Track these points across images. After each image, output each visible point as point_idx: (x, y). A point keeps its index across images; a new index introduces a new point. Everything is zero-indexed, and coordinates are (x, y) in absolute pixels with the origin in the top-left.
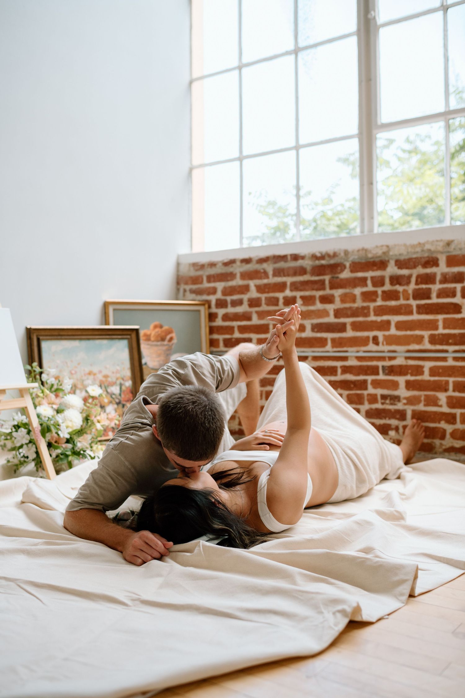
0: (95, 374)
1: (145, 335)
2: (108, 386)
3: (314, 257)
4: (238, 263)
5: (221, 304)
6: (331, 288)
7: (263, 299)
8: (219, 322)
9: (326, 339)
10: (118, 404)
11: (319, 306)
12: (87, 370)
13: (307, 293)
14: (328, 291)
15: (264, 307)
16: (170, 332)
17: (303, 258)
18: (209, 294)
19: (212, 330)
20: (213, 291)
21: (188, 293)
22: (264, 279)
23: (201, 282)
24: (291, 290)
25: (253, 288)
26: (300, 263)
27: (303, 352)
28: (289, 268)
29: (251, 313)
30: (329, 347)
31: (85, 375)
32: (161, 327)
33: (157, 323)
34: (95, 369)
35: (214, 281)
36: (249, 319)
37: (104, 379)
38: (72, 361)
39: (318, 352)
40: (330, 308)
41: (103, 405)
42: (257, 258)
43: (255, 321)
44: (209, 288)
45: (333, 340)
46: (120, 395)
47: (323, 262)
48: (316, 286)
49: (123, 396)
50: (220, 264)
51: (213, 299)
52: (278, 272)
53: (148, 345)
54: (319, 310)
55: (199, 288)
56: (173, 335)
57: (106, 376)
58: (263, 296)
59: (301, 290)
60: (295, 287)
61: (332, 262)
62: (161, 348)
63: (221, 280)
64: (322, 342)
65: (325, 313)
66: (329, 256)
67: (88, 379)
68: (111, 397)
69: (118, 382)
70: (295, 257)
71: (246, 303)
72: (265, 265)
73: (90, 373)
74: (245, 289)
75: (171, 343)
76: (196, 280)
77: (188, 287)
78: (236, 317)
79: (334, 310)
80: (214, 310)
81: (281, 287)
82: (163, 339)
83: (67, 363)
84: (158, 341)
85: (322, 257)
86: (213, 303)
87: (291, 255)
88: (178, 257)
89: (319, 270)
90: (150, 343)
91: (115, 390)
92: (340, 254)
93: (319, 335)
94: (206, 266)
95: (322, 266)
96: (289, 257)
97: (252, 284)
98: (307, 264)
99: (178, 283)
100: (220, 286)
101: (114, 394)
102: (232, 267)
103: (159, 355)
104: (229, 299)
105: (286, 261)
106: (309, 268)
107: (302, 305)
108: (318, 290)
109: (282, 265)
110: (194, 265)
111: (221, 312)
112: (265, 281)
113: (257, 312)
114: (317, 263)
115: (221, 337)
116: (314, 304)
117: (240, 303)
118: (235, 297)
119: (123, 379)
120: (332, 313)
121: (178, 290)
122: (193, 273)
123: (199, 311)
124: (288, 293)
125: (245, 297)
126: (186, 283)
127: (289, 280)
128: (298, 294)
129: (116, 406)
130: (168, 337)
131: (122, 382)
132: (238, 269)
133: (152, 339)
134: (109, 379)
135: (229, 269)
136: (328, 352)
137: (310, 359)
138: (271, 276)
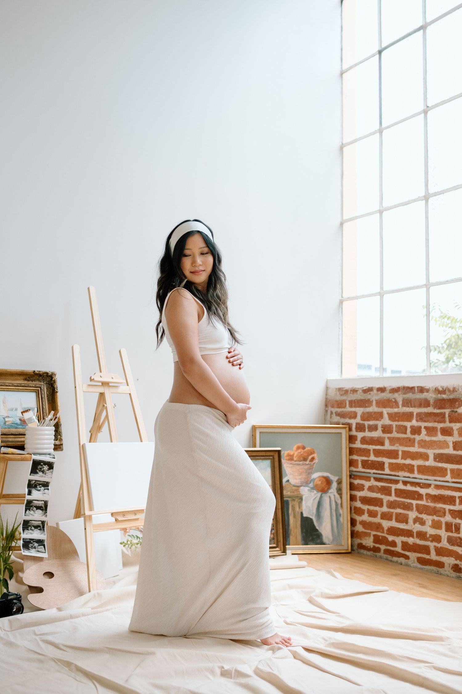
1: (289, 455)
3: (437, 391)
4: (375, 391)
5: (360, 428)
6: (451, 422)
7: (394, 426)
8: (358, 445)
9: (446, 469)
11: (440, 437)
13: (430, 425)
14: (447, 424)
15: (395, 434)
16: (312, 452)
17: (428, 391)
18: (350, 418)
19: (351, 451)
20: (354, 415)
21: (334, 415)
22: (395, 408)
23: (345, 407)
24: (417, 421)
25: (386, 416)
26: (425, 395)
27: (427, 479)
28: (415, 399)
29: (385, 438)
30: (448, 478)
32: (304, 448)
33: (300, 444)
35: (355, 407)
36: (382, 444)
39: (440, 481)
40: (450, 440)
42: (390, 388)
43: (387, 446)
44: (351, 412)
45: (452, 471)
47: (444, 396)
48: (437, 419)
50: (361, 391)
51: (353, 422)
52: (407, 403)
53: (291, 464)
54: (440, 441)
55: (343, 411)
56: (315, 455)
58: (394, 424)
59: (425, 421)
60: (421, 417)
61: (451, 397)
62: (303, 467)
63: (360, 406)
64: (442, 472)
65: (445, 445)
66: (449, 390)
70: (422, 390)
71: (380, 429)
72: (396, 395)
74: (379, 416)
75: (312, 463)
76: (340, 404)
77: (334, 410)
78: (372, 441)
79: (453, 443)
80: (354, 433)
81: (408, 417)
82: (305, 459)
84: (301, 461)
85: (443, 392)
86: (354, 427)
87: (418, 387)
88: (327, 381)
89: (441, 403)
90: (293, 462)
92: (459, 390)
93: (440, 465)
94: (349, 392)
95: (443, 400)
96: (416, 389)
97: (385, 411)
98: (431, 396)
99: (326, 406)
100: (360, 411)
102: (370, 394)
103: (301, 474)
104: (366, 423)
105: (414, 393)
106: (432, 402)
107: (426, 435)
108: (438, 422)
109: (410, 396)
110: (340, 389)
111: (360, 435)
112: (396, 410)
113: (389, 438)
114: (440, 396)
115: (359, 459)
116: (436, 435)
117: (375, 428)
118: (372, 423)
120: (451, 445)
121: (326, 411)
122: (339, 398)
123: (341, 433)
124: (414, 423)
125: (380, 423)
126: (333, 407)
127: (416, 411)
128: (423, 424)
130: (310, 457)
132: (374, 397)
133: (295, 459)
135: (367, 396)
136: (448, 482)
137: (432, 486)
138: (400, 406)
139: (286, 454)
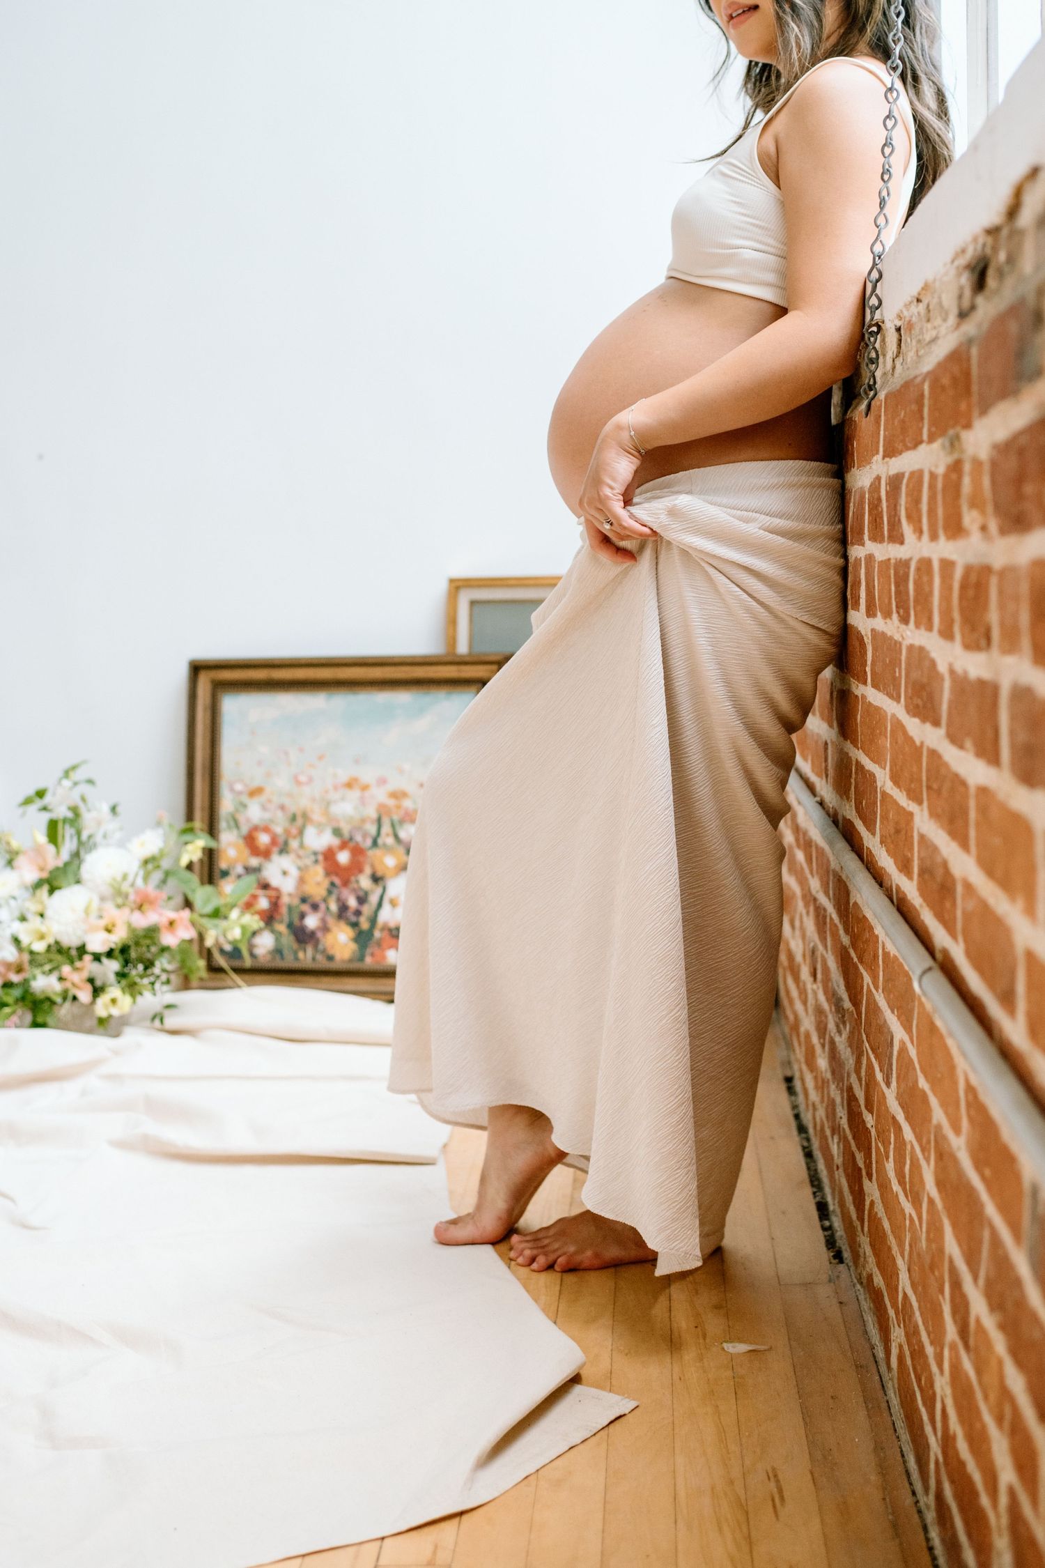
0: (365, 788)
2: (402, 822)
12: (343, 776)
31: (336, 788)
34: (367, 775)
37: (391, 802)
38: (301, 750)
41: (379, 874)
57: (398, 795)
67: (343, 799)
73: (349, 785)
83: (286, 753)
134: (407, 804)
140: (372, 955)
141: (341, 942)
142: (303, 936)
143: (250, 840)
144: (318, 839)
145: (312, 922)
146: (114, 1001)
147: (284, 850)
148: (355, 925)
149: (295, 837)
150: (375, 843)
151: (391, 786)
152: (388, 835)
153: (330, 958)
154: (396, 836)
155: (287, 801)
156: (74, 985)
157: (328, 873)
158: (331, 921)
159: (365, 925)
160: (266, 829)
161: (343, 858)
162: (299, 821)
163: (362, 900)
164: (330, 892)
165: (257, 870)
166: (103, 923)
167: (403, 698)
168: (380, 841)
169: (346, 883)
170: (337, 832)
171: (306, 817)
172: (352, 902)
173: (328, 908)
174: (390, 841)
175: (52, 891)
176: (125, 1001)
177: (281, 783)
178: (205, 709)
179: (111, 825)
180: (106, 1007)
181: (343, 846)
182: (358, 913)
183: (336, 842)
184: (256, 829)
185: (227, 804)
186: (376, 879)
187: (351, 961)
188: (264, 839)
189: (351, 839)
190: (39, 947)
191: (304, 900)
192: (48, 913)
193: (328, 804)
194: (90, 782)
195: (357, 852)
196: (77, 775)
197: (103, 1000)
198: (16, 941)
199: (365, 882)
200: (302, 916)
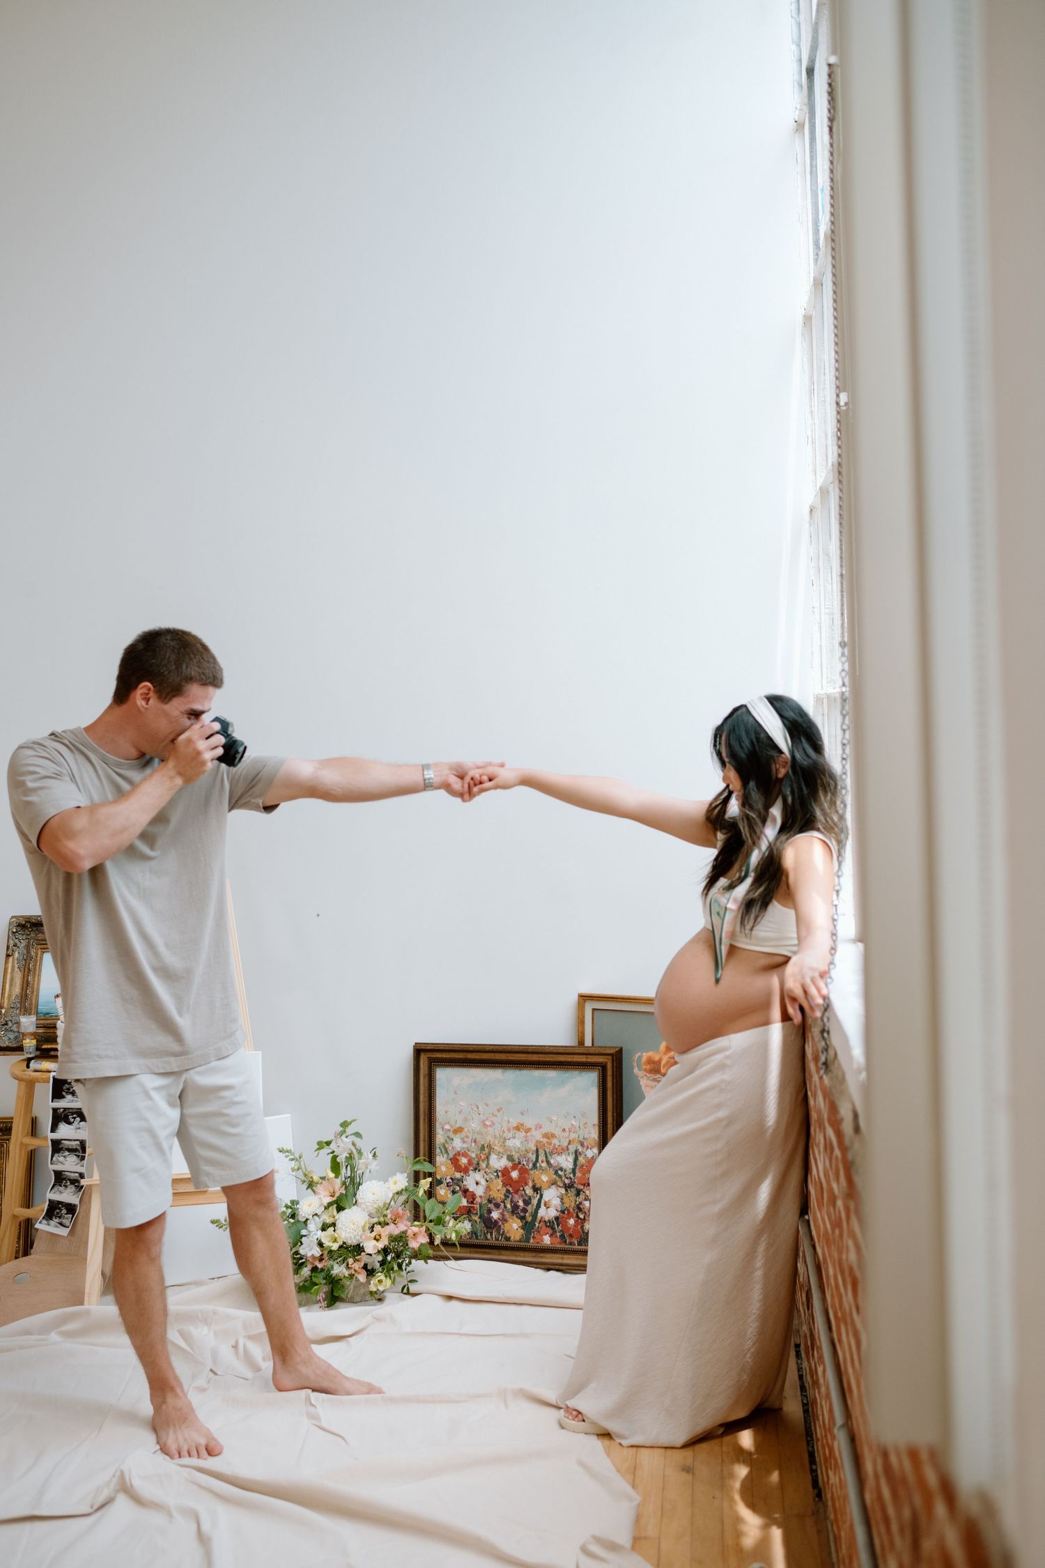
0: (528, 1130)
1: (650, 1061)
2: (552, 1153)
10: (567, 1187)
12: (514, 1123)
31: (509, 1130)
34: (529, 1122)
37: (545, 1140)
38: (487, 1105)
41: (538, 1186)
46: (574, 1171)
49: (578, 1174)
57: (549, 1136)
67: (514, 1138)
68: (556, 1173)
69: (572, 1148)
73: (518, 1128)
83: (477, 1106)
91: (566, 1162)
101: (561, 1169)
119: (582, 1145)
129: (563, 1191)
131: (580, 1149)
134: (555, 1141)
139: (644, 1059)
140: (534, 1238)
141: (514, 1228)
142: (490, 1224)
143: (455, 1161)
144: (498, 1163)
145: (495, 1215)
146: (380, 1281)
147: (477, 1169)
148: (523, 1218)
149: (483, 1161)
150: (535, 1165)
151: (544, 1130)
152: (542, 1162)
153: (508, 1239)
154: (548, 1162)
155: (479, 1138)
156: (355, 1271)
157: (504, 1185)
158: (507, 1215)
159: (529, 1219)
160: (465, 1155)
161: (515, 1174)
162: (486, 1150)
163: (527, 1202)
164: (506, 1197)
165: (461, 1180)
166: (373, 1234)
167: (551, 1074)
168: (538, 1165)
169: (516, 1192)
170: (510, 1158)
171: (489, 1146)
172: (521, 1204)
173: (505, 1207)
174: (544, 1165)
175: (340, 1209)
176: (388, 1282)
177: (475, 1125)
178: (424, 1077)
179: (374, 1165)
180: (376, 1285)
181: (514, 1168)
182: (525, 1210)
183: (510, 1164)
184: (458, 1154)
185: (440, 1138)
186: (536, 1189)
187: (520, 1241)
188: (464, 1161)
189: (519, 1163)
190: (335, 1247)
191: (490, 1201)
192: (339, 1225)
193: (505, 1139)
194: (358, 1135)
195: (523, 1171)
196: (350, 1130)
197: (374, 1281)
198: (321, 1245)
199: (529, 1191)
200: (490, 1211)
